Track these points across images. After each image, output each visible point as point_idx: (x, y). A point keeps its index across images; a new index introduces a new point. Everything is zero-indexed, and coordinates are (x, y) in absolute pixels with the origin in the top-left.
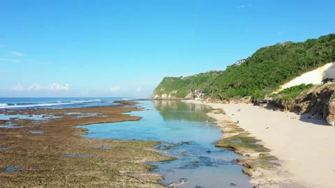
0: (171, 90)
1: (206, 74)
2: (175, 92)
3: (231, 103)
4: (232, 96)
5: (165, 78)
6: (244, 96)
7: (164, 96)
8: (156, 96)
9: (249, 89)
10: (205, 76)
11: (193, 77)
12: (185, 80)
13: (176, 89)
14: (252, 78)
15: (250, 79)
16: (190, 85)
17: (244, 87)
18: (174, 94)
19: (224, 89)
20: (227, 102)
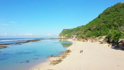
0: (65, 34)
1: (80, 27)
2: (67, 35)
3: (88, 41)
4: (89, 36)
5: (64, 30)
6: (98, 36)
7: (62, 37)
8: (60, 37)
9: (102, 31)
10: (79, 27)
11: (74, 28)
12: (71, 30)
13: (67, 34)
14: (103, 23)
15: (102, 24)
16: (73, 32)
17: (98, 30)
18: (66, 36)
19: (85, 32)
20: (86, 41)
